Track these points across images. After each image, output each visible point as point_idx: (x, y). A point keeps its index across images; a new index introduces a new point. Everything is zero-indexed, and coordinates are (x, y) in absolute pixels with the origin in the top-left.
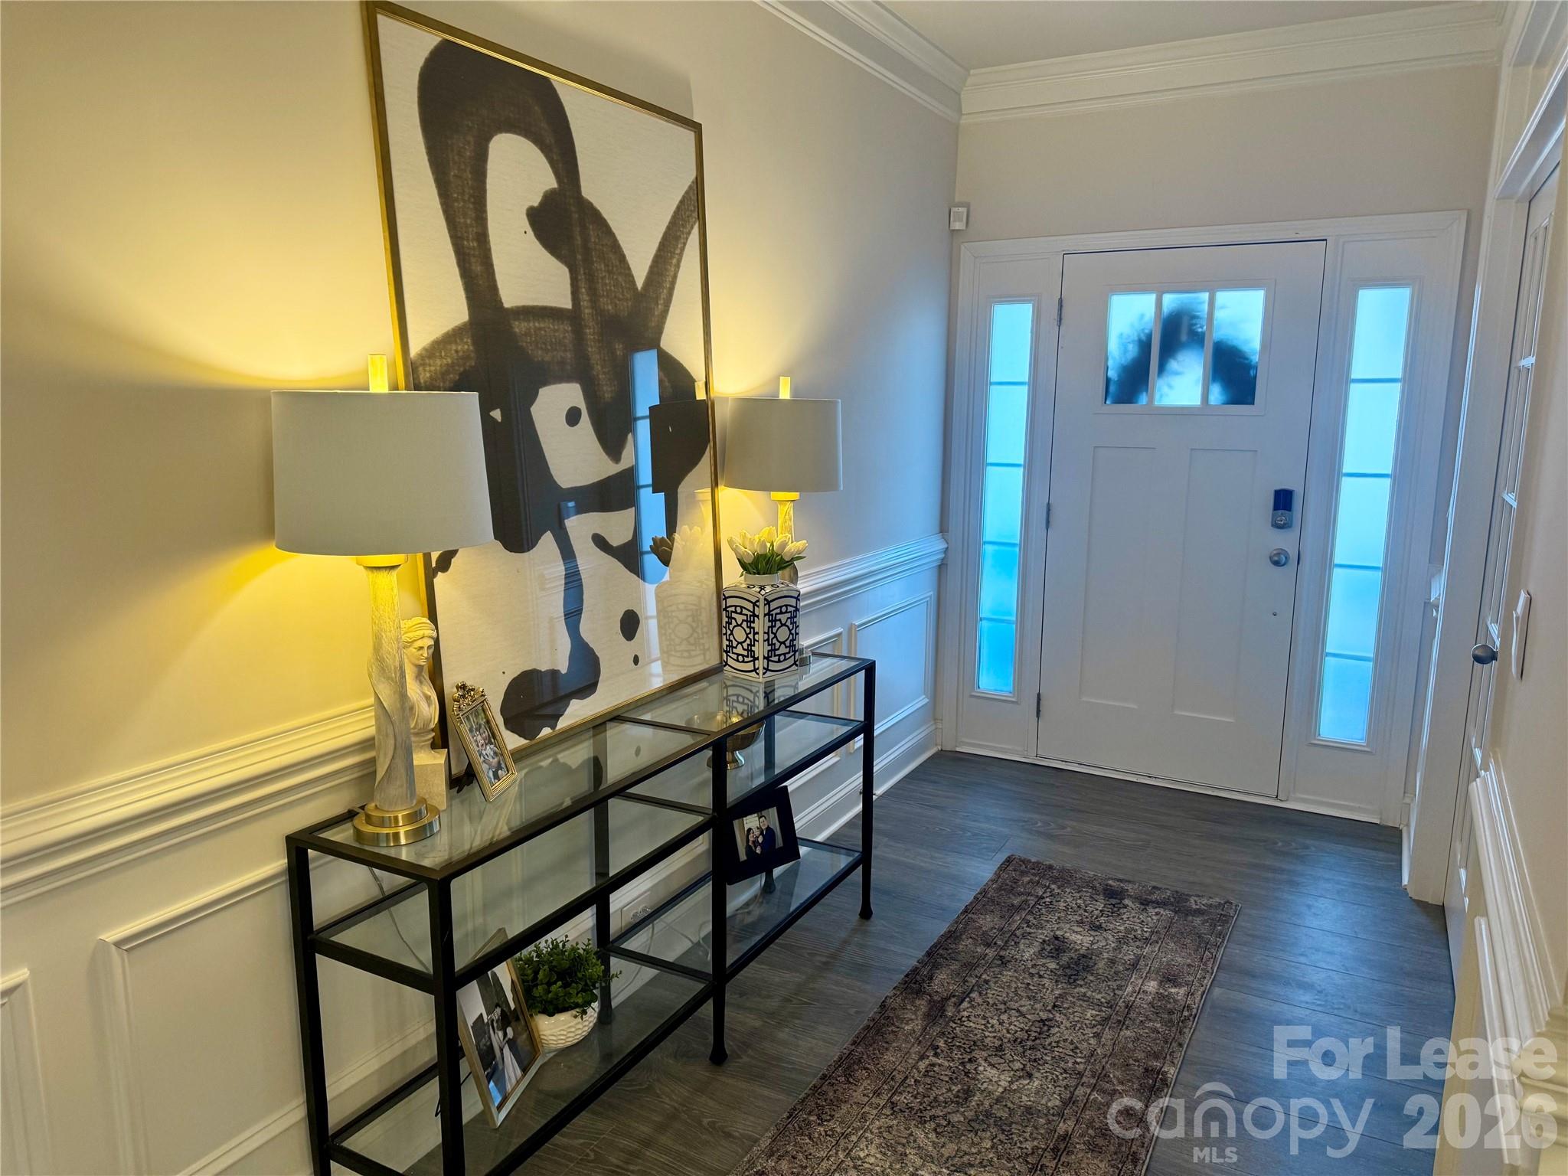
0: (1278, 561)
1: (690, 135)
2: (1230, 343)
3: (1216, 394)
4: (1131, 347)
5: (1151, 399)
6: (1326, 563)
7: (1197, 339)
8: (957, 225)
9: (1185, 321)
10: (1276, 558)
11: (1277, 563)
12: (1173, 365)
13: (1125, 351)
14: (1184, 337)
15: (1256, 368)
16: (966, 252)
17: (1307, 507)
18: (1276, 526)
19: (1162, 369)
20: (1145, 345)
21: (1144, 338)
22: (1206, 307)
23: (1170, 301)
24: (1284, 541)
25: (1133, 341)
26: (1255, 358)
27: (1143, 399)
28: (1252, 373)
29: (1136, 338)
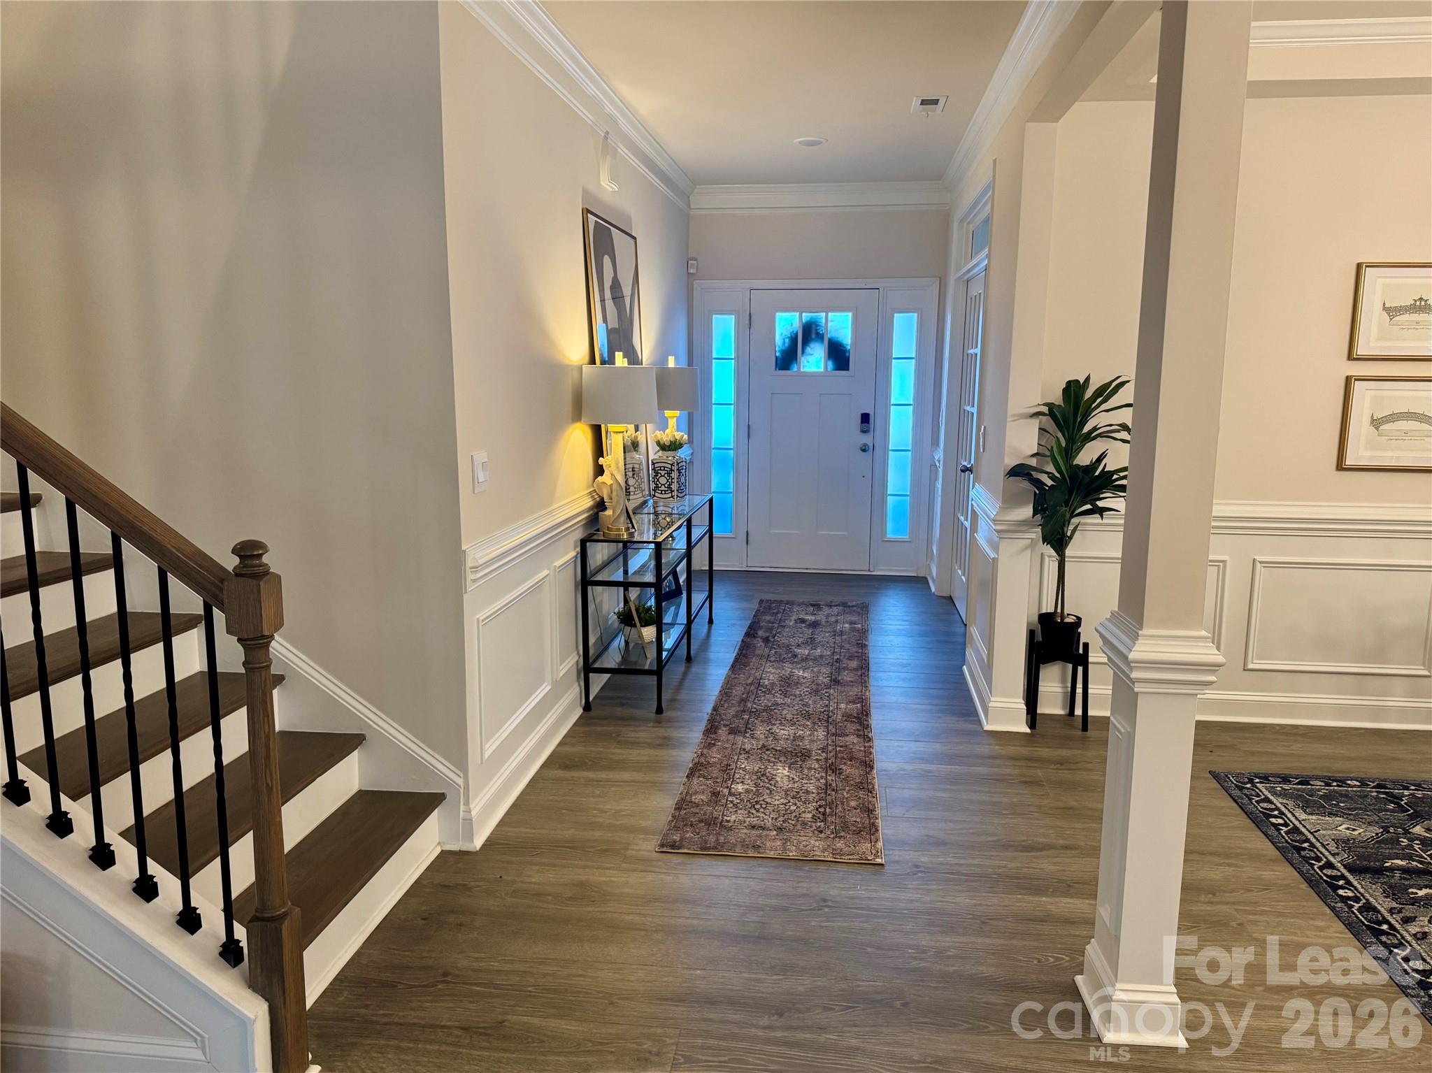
0: (864, 449)
1: (632, 241)
2: (836, 339)
3: (830, 365)
4: (787, 340)
5: (799, 368)
6: (885, 450)
7: (820, 337)
8: (692, 271)
9: (814, 326)
10: (864, 448)
11: (864, 450)
12: (808, 350)
13: (784, 343)
14: (813, 336)
15: (849, 352)
16: (697, 284)
17: (876, 422)
18: (864, 431)
19: (803, 352)
20: (794, 339)
21: (793, 336)
22: (824, 321)
23: (806, 317)
24: (866, 439)
25: (788, 337)
26: (849, 347)
27: (795, 368)
28: (847, 354)
29: (789, 336)
